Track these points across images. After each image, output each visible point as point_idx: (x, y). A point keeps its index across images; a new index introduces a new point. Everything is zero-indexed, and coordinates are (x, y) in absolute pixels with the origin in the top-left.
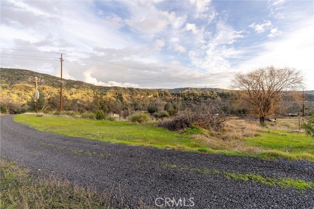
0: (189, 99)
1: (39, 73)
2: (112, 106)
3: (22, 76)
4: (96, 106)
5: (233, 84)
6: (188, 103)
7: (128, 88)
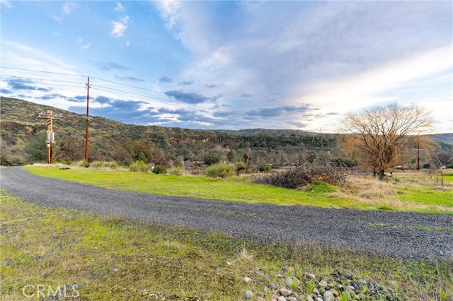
0: (260, 144)
1: (36, 104)
2: (154, 154)
3: (8, 108)
4: (128, 154)
5: (343, 126)
6: (260, 151)
7: (173, 129)
